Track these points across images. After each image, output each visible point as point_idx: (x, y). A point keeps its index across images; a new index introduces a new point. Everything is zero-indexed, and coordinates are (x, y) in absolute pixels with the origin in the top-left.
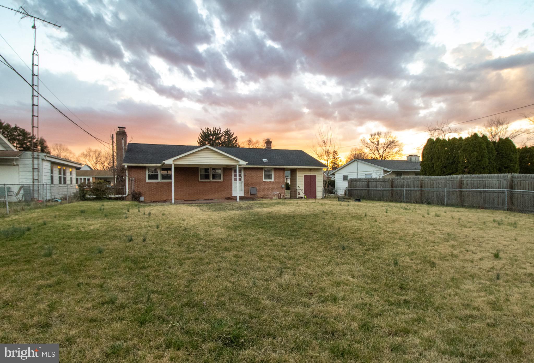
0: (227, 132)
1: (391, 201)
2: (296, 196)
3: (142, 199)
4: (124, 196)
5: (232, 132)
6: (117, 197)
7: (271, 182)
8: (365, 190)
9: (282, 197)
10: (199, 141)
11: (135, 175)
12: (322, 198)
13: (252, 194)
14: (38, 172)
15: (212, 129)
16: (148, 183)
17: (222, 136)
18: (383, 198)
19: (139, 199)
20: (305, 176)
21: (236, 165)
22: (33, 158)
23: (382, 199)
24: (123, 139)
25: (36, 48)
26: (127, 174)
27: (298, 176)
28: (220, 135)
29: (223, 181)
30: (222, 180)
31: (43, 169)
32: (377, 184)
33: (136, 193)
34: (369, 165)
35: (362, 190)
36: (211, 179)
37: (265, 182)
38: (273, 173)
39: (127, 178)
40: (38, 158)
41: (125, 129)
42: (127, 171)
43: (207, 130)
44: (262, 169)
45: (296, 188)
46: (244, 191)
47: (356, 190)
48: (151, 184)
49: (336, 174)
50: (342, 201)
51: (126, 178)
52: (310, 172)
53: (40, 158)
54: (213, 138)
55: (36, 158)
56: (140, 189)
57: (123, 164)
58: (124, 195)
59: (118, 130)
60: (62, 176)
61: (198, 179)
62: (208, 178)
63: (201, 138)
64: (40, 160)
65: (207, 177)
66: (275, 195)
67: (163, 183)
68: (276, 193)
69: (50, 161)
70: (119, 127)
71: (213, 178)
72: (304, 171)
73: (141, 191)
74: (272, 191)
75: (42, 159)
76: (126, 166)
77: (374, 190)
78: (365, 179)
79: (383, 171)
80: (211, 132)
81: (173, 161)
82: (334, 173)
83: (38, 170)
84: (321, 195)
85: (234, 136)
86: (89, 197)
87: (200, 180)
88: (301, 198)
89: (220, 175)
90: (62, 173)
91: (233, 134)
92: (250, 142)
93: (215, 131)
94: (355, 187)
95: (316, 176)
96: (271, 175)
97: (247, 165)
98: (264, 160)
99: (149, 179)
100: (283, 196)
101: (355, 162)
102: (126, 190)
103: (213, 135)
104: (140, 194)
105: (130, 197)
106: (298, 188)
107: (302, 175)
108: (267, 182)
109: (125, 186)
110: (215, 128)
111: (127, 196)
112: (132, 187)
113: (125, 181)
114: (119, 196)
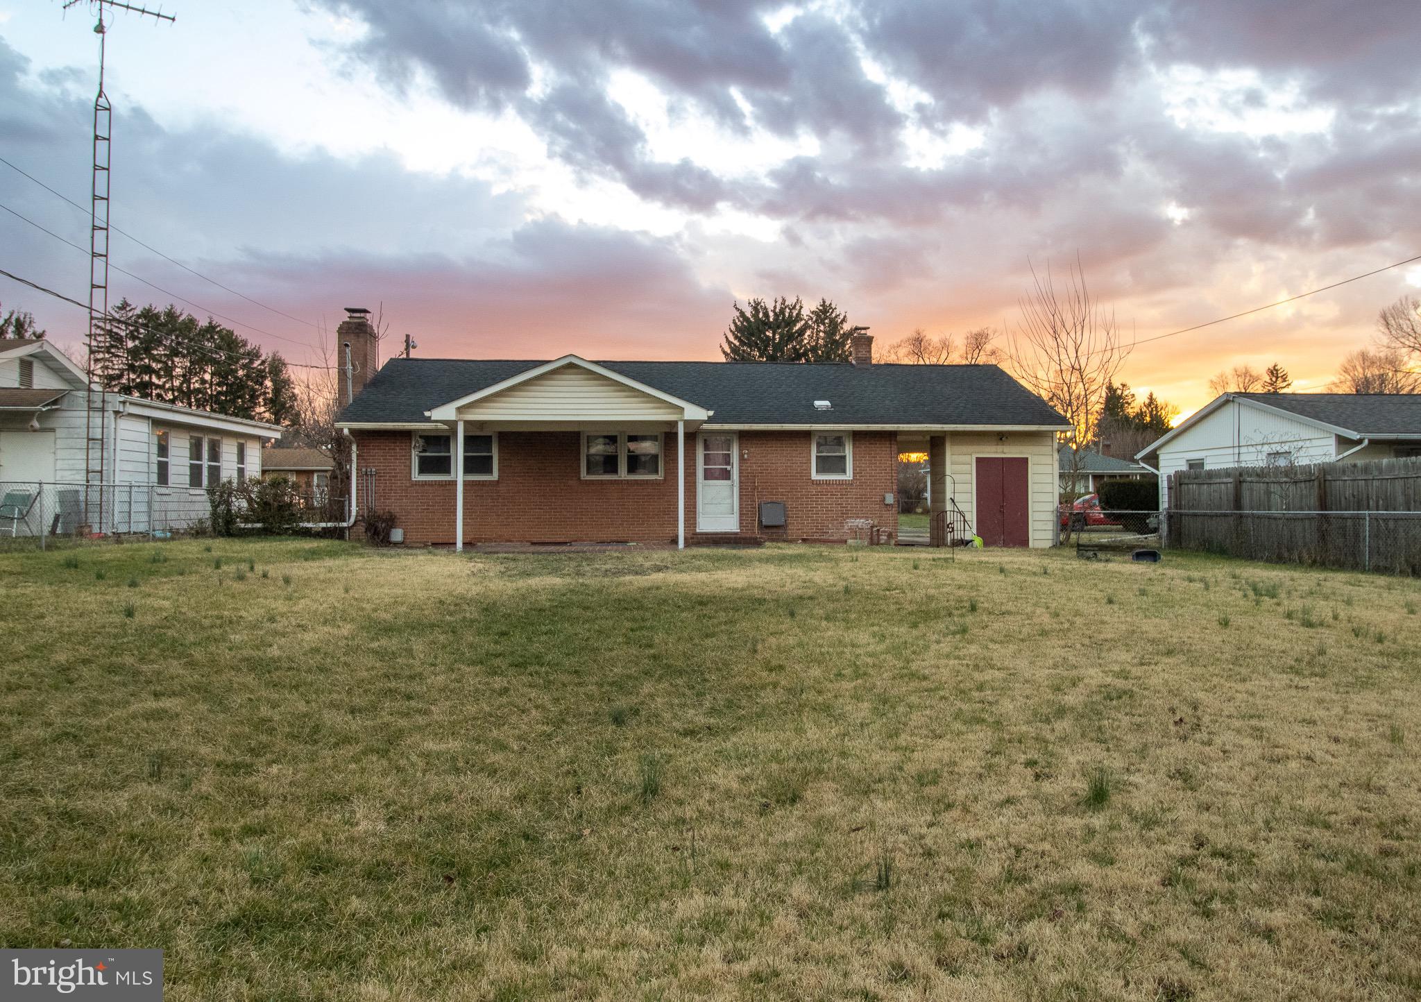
0: (824, 312)
1: (1320, 563)
2: (944, 538)
3: (397, 535)
4: (345, 525)
5: (840, 310)
6: (323, 528)
7: (841, 483)
8: (1225, 515)
9: (884, 538)
10: (728, 350)
11: (380, 457)
12: (1054, 546)
13: (767, 527)
14: (102, 449)
15: (770, 306)
16: (417, 483)
17: (806, 327)
18: (1290, 550)
19: (389, 535)
20: (978, 460)
21: (676, 422)
22: (90, 409)
23: (1286, 555)
24: (347, 345)
25: (104, 90)
26: (354, 457)
27: (952, 463)
28: (798, 326)
29: (665, 480)
30: (659, 477)
31: (118, 441)
32: (1268, 493)
33: (380, 518)
34: (1283, 417)
35: (1217, 515)
36: (623, 474)
37: (818, 483)
38: (848, 451)
39: (354, 466)
40: (103, 410)
41: (368, 316)
42: (354, 448)
43: (755, 309)
44: (807, 435)
45: (944, 506)
46: (741, 514)
47: (1195, 515)
48: (427, 487)
49: (1161, 457)
50: (1088, 558)
51: (351, 467)
52: (1000, 448)
53: (109, 407)
54: (774, 334)
55: (96, 409)
56: (394, 505)
57: (338, 425)
58: (344, 521)
59: (346, 317)
60: (205, 463)
61: (579, 472)
62: (615, 471)
63: (736, 337)
64: (110, 415)
65: (610, 464)
66: (855, 532)
68: (860, 522)
69: (149, 418)
70: (349, 310)
71: (632, 469)
72: (972, 443)
73: (395, 509)
74: (845, 515)
75: (117, 413)
76: (346, 431)
77: (1259, 517)
78: (1227, 473)
79: (1332, 441)
80: (766, 315)
81: (460, 410)
82: (1155, 451)
83: (102, 444)
84: (1050, 535)
85: (846, 327)
86: (242, 525)
87: (584, 476)
88: (965, 543)
89: (655, 457)
90: (205, 455)
91: (844, 320)
92: (918, 343)
93: (782, 311)
94: (1193, 507)
95: (1025, 461)
96: (844, 458)
97: (710, 420)
98: (817, 403)
99: (422, 470)
100: (890, 536)
101: (1231, 404)
102: (350, 506)
103: (775, 326)
104: (391, 521)
105: (361, 528)
106: (949, 507)
107: (966, 458)
108: (828, 483)
109: (349, 492)
110: (784, 300)
111: (353, 525)
112: (367, 496)
113: (349, 478)
114: (329, 525)
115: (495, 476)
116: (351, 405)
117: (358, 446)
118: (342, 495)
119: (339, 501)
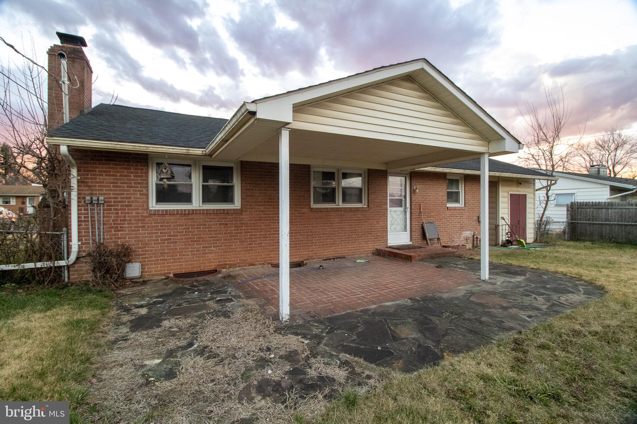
3: (133, 269)
4: (62, 263)
7: (460, 209)
11: (109, 183)
16: (157, 213)
19: (124, 270)
20: (512, 195)
26: (74, 183)
27: (502, 197)
29: (368, 207)
33: (111, 253)
34: (569, 178)
36: (340, 204)
37: (450, 209)
38: (461, 189)
39: (74, 195)
42: (74, 172)
44: (445, 177)
45: (497, 222)
46: (412, 231)
48: (167, 217)
51: (69, 194)
56: (127, 237)
58: (61, 259)
61: (310, 202)
62: (333, 201)
67: (207, 213)
71: (344, 201)
72: (509, 186)
73: (131, 242)
74: (462, 229)
76: (64, 149)
79: (608, 188)
84: (533, 235)
87: (312, 204)
89: (361, 190)
95: (525, 196)
99: (160, 198)
102: (69, 240)
104: (125, 254)
105: (86, 265)
107: (507, 194)
108: (454, 209)
109: (68, 226)
111: (75, 263)
112: (93, 227)
113: (66, 207)
114: (39, 265)
115: (237, 204)
116: (67, 124)
117: (78, 171)
118: (56, 227)
119: (53, 236)
